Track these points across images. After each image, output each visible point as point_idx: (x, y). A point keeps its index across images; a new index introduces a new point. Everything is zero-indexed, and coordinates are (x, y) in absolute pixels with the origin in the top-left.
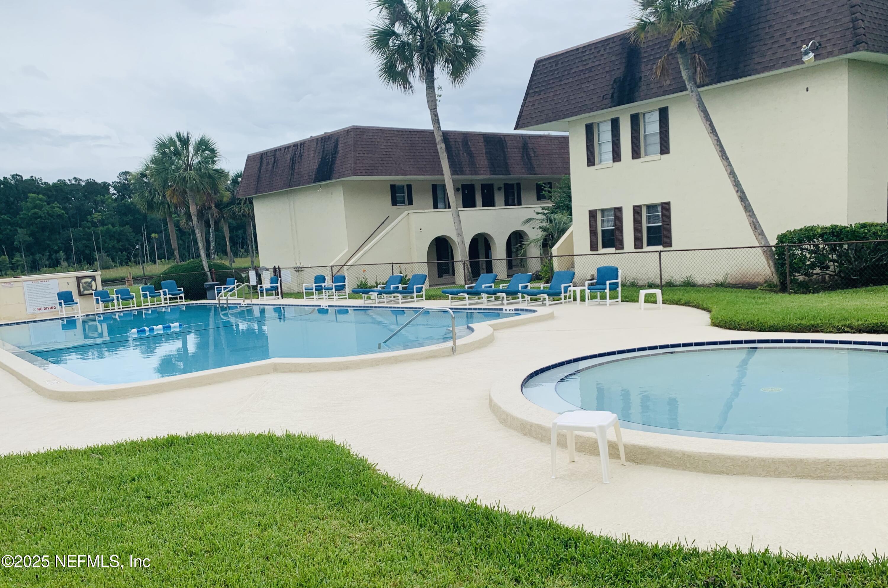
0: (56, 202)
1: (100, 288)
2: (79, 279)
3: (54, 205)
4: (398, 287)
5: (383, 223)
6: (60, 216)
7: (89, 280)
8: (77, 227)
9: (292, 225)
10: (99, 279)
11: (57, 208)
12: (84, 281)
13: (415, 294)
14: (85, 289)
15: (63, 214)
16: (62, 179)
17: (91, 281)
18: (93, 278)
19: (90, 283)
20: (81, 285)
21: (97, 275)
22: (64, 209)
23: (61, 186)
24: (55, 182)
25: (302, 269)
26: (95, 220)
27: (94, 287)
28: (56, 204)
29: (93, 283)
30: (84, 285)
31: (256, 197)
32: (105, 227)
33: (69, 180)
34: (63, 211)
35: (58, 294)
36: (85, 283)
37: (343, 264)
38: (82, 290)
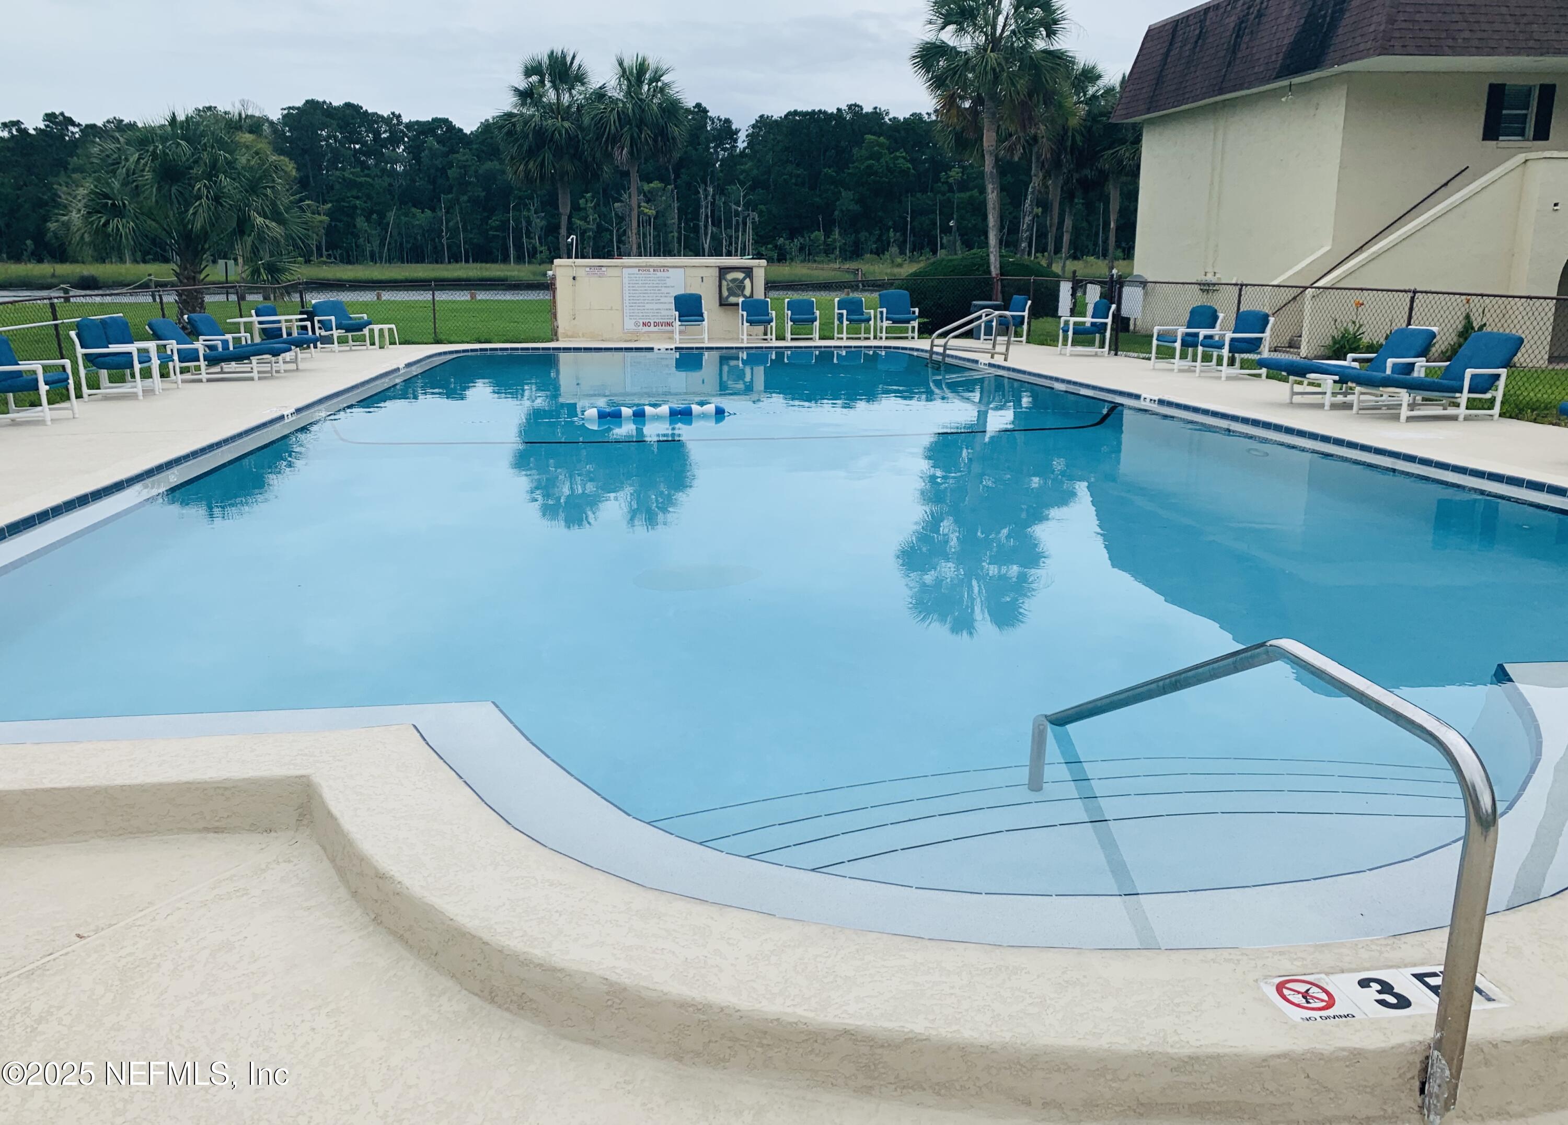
0: (902, 150)
1: (759, 294)
2: (723, 271)
3: (898, 154)
4: (1412, 365)
5: (1446, 184)
6: (905, 172)
7: (740, 276)
8: (927, 192)
9: (1212, 183)
10: (760, 275)
11: (902, 160)
12: (730, 276)
13: (1464, 397)
14: (732, 293)
15: (909, 168)
16: (918, 112)
17: (744, 279)
18: (748, 272)
19: (742, 281)
20: (724, 283)
21: (759, 266)
22: (912, 161)
23: (914, 123)
24: (908, 116)
25: (1217, 287)
26: (951, 180)
27: (747, 292)
28: (901, 153)
29: (747, 282)
30: (731, 285)
31: (1151, 122)
32: (968, 194)
33: (928, 114)
34: (910, 166)
35: (677, 299)
36: (734, 280)
37: (1308, 285)
38: (725, 293)
